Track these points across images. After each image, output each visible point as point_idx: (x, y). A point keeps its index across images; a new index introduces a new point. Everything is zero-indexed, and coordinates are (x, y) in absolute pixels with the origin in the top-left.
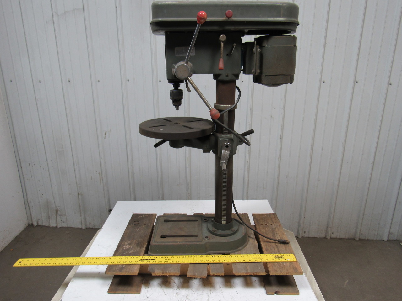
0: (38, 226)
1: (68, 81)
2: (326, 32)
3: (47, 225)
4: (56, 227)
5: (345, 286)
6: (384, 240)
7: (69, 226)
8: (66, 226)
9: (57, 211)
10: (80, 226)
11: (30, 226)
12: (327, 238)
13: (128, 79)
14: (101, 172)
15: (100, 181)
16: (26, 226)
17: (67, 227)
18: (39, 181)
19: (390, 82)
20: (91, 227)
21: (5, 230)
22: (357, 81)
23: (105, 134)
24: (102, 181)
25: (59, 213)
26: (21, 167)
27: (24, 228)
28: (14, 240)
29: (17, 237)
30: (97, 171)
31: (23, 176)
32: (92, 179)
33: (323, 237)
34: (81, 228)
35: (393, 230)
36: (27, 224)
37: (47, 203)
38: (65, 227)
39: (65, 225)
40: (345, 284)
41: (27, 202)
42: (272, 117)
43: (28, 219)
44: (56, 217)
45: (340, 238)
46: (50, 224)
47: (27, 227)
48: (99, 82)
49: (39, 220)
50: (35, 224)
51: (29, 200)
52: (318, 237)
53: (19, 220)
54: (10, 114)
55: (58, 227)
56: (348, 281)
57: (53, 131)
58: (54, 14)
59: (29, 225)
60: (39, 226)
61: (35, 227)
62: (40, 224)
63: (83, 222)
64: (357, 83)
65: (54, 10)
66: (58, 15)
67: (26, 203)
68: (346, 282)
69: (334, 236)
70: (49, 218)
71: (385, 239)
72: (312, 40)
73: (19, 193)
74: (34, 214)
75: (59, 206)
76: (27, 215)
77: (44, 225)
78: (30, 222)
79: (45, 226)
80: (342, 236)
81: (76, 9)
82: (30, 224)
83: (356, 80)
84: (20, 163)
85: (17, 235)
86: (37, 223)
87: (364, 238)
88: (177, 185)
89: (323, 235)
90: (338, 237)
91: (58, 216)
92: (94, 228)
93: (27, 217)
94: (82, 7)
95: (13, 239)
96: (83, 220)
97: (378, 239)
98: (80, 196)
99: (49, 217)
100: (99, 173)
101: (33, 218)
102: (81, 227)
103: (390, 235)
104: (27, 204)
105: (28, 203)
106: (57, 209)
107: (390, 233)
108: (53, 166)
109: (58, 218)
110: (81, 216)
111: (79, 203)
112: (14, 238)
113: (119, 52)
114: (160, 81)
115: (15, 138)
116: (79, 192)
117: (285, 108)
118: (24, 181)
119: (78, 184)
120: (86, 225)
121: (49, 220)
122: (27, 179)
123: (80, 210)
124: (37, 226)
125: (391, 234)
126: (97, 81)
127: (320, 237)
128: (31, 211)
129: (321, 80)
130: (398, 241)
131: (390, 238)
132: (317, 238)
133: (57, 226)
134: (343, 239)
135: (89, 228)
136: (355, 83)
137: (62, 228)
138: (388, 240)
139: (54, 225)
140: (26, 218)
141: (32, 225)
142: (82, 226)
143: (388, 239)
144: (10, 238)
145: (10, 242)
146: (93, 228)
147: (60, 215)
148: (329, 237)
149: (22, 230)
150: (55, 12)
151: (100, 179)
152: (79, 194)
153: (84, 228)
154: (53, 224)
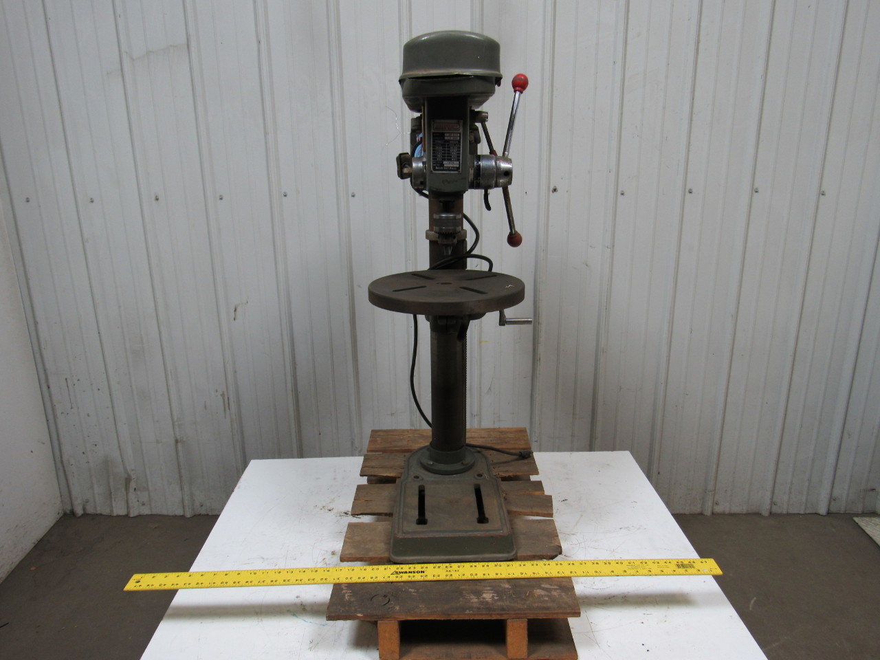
0: (85, 515)
1: (154, 198)
2: (693, 92)
3: (106, 511)
4: (127, 516)
5: (751, 609)
6: (821, 514)
7: (154, 513)
8: (150, 513)
9: (128, 480)
10: (179, 512)
11: (68, 518)
12: (706, 514)
13: (285, 193)
14: (228, 393)
15: (225, 410)
16: (58, 517)
17: (151, 515)
18: (88, 415)
19: (823, 189)
20: (203, 512)
21: (17, 526)
22: (757, 189)
23: (235, 310)
24: (228, 410)
25: (133, 485)
26: (49, 388)
27: (54, 522)
28: (35, 547)
29: (41, 541)
30: (217, 391)
31: (53, 407)
32: (205, 408)
33: (696, 512)
34: (183, 517)
35: (836, 492)
36: (60, 511)
37: (107, 464)
38: (147, 515)
39: (145, 511)
40: (751, 606)
41: (62, 462)
42: (587, 265)
43: (62, 501)
44: (125, 493)
45: (732, 512)
46: (112, 511)
47: (61, 518)
48: (221, 199)
49: (87, 502)
50: (79, 511)
51: (65, 457)
52: (687, 513)
53: (44, 504)
54: (25, 272)
55: (132, 516)
56: (755, 598)
57: (120, 307)
58: (124, 56)
59: (65, 514)
60: (88, 514)
61: (80, 517)
62: (90, 510)
63: (186, 502)
64: (756, 192)
65: (123, 49)
66: (133, 60)
67: (59, 464)
68: (752, 602)
69: (718, 509)
70: (111, 498)
71: (823, 510)
72: (664, 108)
73: (43, 443)
74: (76, 490)
75: (132, 470)
76: (60, 492)
77: (99, 512)
78: (68, 508)
79: (101, 515)
80: (736, 509)
81: (171, 46)
82: (68, 512)
83: (755, 187)
84: (47, 379)
85: (41, 537)
86: (84, 509)
87: (779, 511)
88: (392, 414)
89: (697, 509)
90: (727, 511)
91: (131, 490)
92: (210, 514)
93: (61, 496)
94: (184, 40)
95: (33, 545)
96: (186, 498)
97: (808, 512)
98: (179, 444)
99: (109, 496)
100: (223, 395)
101: (73, 498)
102: (182, 514)
103: (833, 503)
104: (61, 468)
105: (63, 467)
106: (129, 475)
107: (832, 499)
108: (119, 383)
109: (132, 495)
110: (181, 490)
111: (178, 463)
112: (36, 543)
113: (265, 136)
114: (353, 196)
115: (36, 323)
116: (178, 437)
117: (613, 246)
118: (55, 417)
119: (175, 419)
120: (193, 509)
121: (111, 502)
122: (62, 413)
123: (181, 477)
124: (82, 515)
125: (834, 500)
126: (218, 198)
127: (691, 513)
128: (71, 483)
129: (685, 189)
130: (849, 513)
131: (833, 510)
132: (685, 514)
133: (128, 512)
134: (738, 514)
135: (200, 515)
136: (752, 193)
137: (140, 516)
138: (829, 513)
139: (122, 512)
140: (59, 499)
141: (73, 513)
142: (184, 511)
143: (829, 510)
144: (28, 544)
145: (27, 551)
146: (208, 515)
147: (135, 489)
148: (708, 513)
149: (52, 525)
150: (126, 53)
151: (225, 408)
152: (177, 441)
153: (188, 515)
154: (119, 510)
